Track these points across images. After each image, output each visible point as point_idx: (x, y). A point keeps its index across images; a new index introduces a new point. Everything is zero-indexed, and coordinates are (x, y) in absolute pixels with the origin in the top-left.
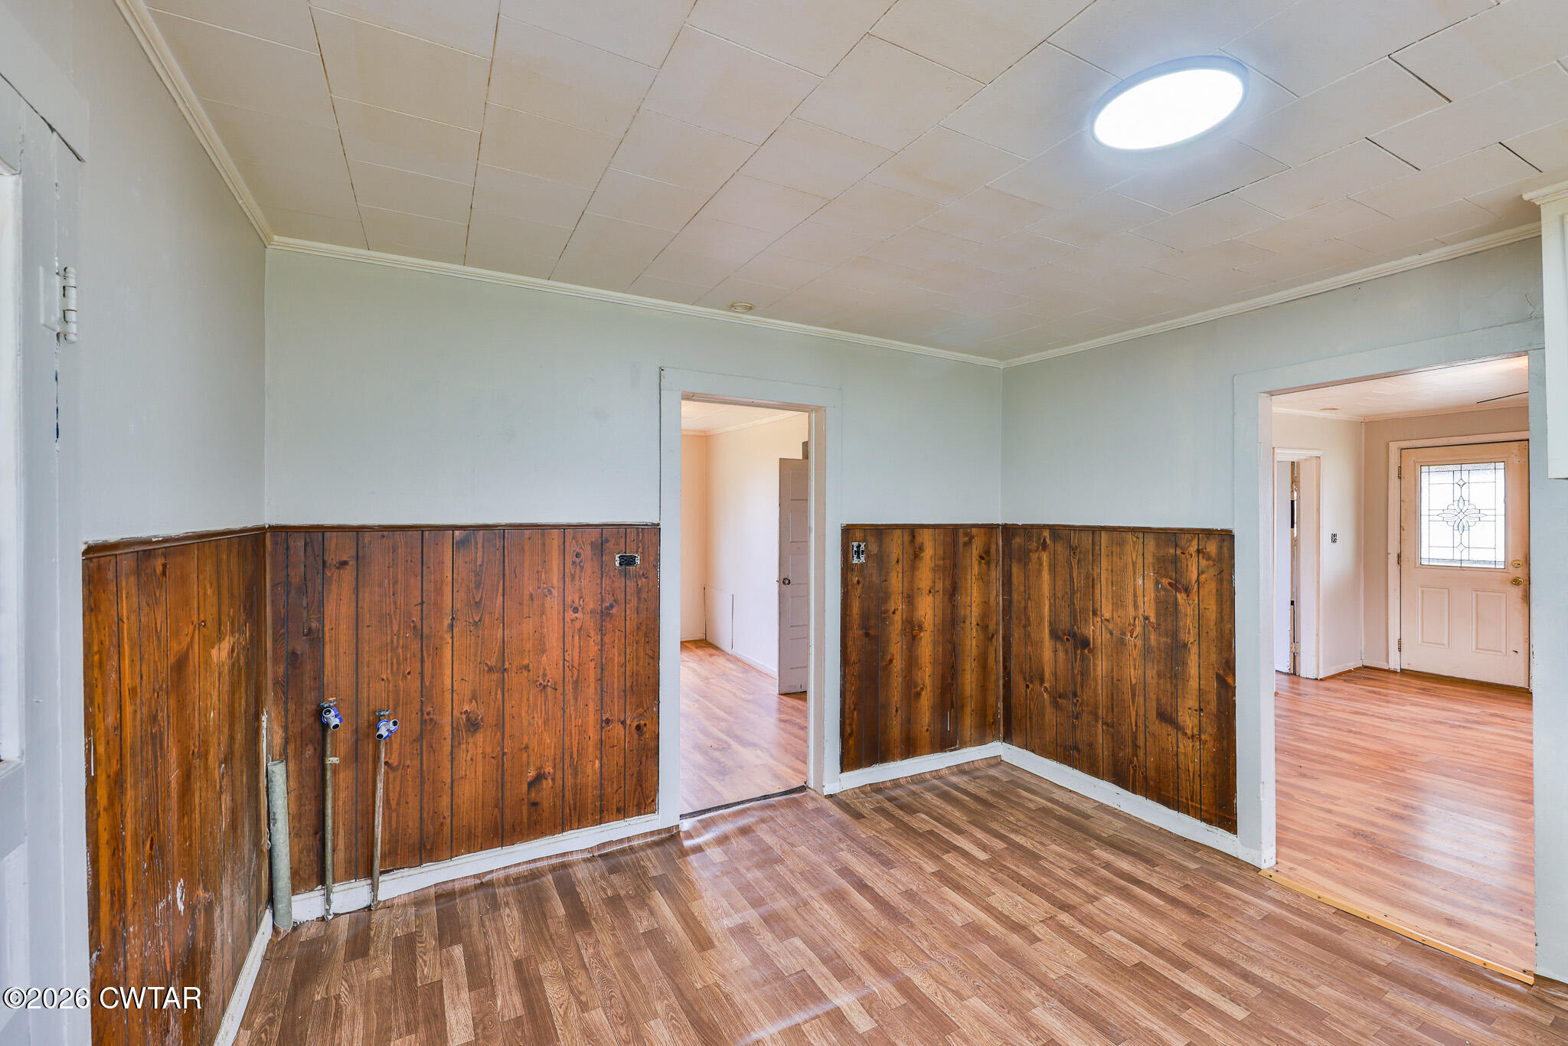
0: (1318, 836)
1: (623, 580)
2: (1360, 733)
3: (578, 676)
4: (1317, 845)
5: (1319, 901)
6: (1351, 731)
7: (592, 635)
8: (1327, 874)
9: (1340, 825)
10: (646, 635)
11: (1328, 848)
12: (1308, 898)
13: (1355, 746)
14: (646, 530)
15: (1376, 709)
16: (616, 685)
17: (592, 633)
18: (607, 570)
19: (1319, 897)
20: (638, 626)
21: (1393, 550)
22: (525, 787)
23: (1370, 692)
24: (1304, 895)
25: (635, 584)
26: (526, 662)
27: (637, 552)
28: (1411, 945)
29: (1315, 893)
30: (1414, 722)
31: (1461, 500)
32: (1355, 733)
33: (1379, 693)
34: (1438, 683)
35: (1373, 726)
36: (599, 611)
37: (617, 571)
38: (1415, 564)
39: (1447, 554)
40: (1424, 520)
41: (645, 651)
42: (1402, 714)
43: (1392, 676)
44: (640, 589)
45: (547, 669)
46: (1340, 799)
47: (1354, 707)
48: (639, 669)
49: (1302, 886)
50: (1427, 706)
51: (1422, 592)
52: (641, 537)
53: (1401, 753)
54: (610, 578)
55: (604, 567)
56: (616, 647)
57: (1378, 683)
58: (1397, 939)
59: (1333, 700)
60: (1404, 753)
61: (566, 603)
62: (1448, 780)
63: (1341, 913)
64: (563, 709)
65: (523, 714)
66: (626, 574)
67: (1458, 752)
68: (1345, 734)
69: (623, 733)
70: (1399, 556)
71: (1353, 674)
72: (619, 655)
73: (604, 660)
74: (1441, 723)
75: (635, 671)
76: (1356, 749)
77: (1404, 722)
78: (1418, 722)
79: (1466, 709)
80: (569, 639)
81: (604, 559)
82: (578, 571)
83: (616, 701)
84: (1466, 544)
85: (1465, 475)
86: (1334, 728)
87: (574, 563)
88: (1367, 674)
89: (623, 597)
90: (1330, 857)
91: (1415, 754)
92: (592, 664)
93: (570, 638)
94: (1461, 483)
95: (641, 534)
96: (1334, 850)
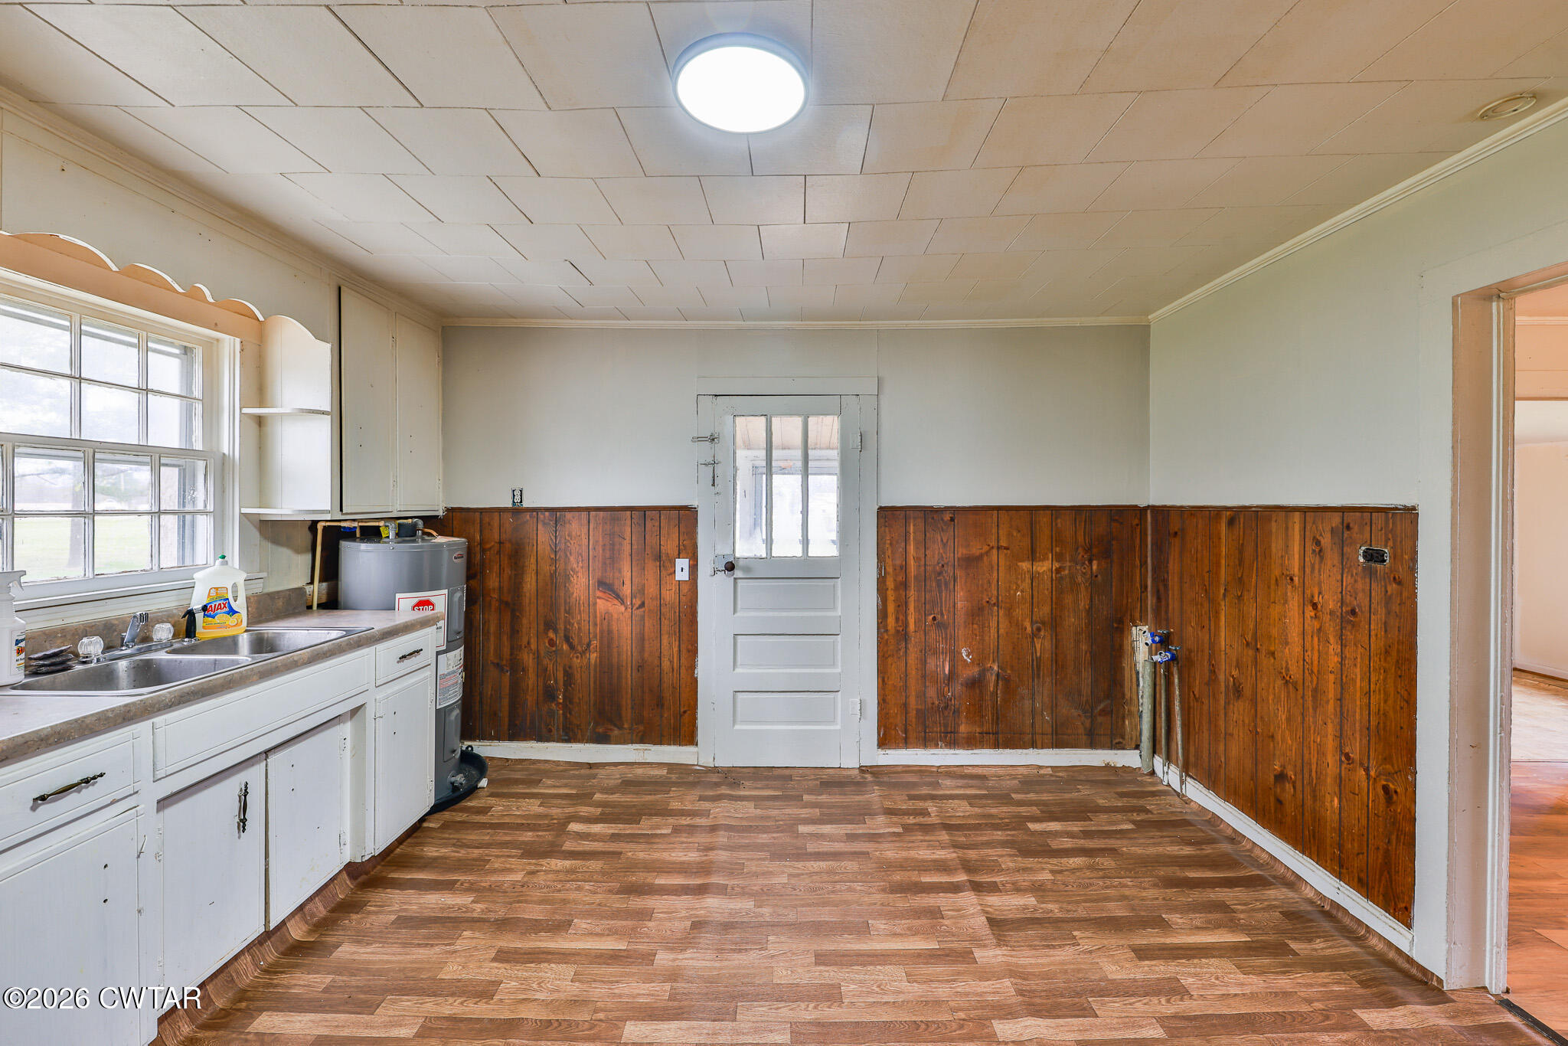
1: (1368, 580)
3: (1318, 683)
7: (1331, 642)
10: (1398, 664)
14: (1398, 516)
16: (1358, 717)
17: (1332, 640)
18: (1348, 565)
20: (1386, 649)
22: (1272, 779)
25: (1383, 589)
26: (1272, 649)
27: (1386, 547)
36: (1339, 614)
37: (1360, 568)
41: (1396, 687)
44: (1390, 597)
45: (1290, 663)
48: (1387, 708)
52: (1391, 526)
54: (1352, 576)
55: (1345, 560)
56: (1358, 666)
61: (1306, 596)
64: (1303, 714)
65: (1270, 701)
66: (1371, 573)
69: (1366, 784)
72: (1362, 679)
73: (1344, 678)
75: (1382, 709)
80: (1308, 638)
81: (1345, 551)
82: (1317, 562)
83: (1358, 735)
87: (1314, 551)
89: (1367, 604)
92: (1332, 677)
93: (1310, 637)
95: (1391, 521)
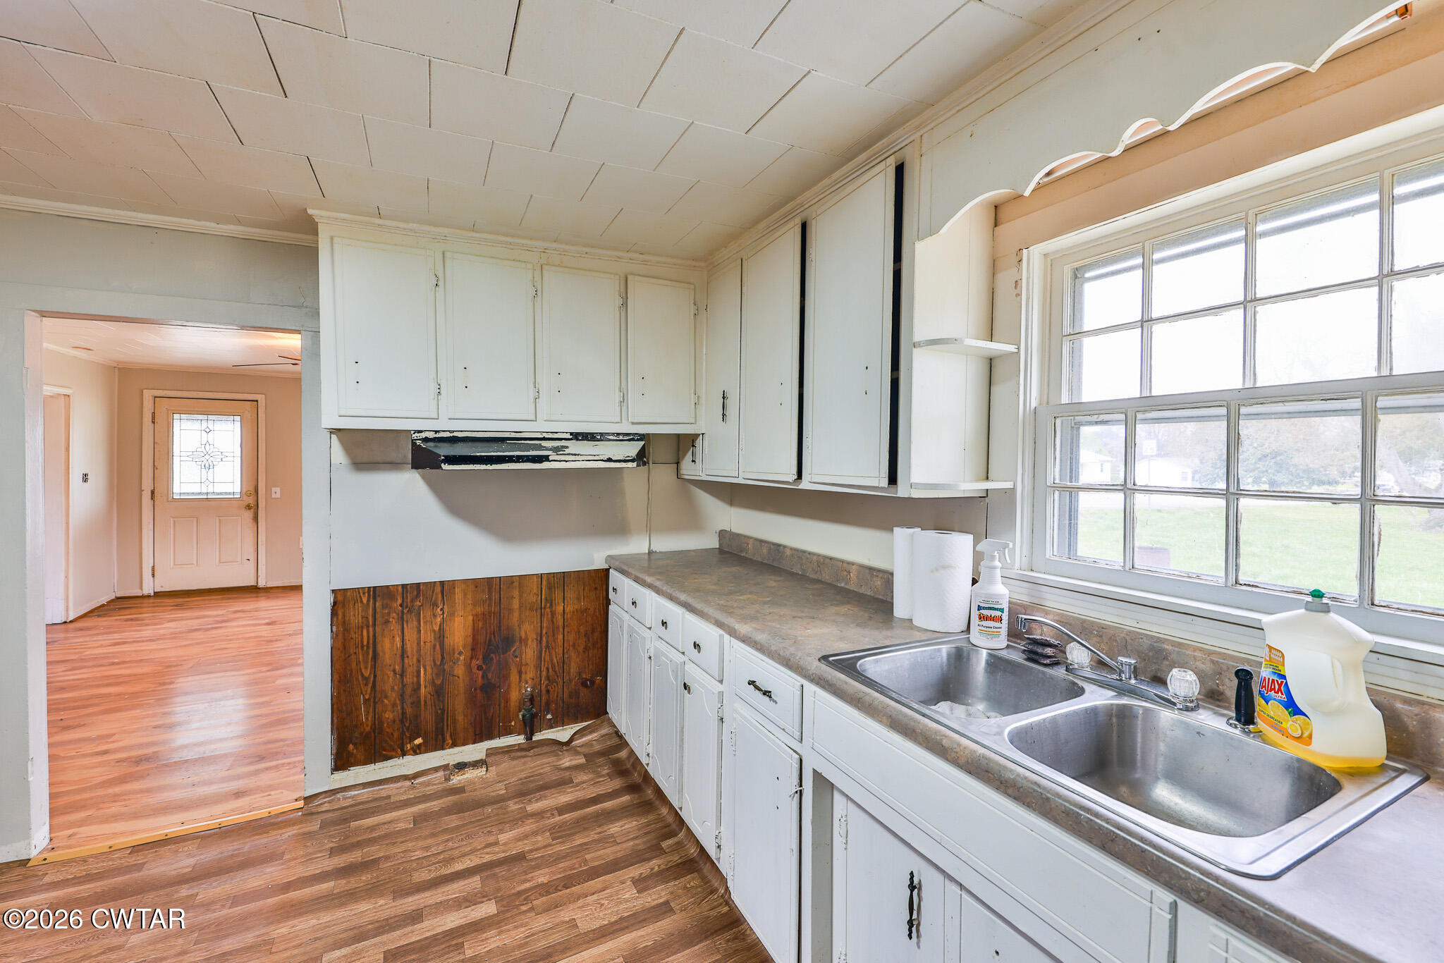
0: (96, 785)
2: (124, 662)
4: (97, 794)
5: (112, 851)
6: (113, 664)
8: (116, 818)
9: (119, 761)
11: (111, 791)
12: (95, 856)
13: (122, 676)
15: (137, 635)
19: (110, 847)
21: (147, 486)
23: (127, 620)
24: (91, 856)
28: (210, 836)
29: (102, 846)
30: (174, 636)
31: (207, 444)
32: (118, 664)
33: (137, 619)
34: (189, 597)
35: (135, 651)
38: (168, 499)
39: (196, 488)
40: (176, 460)
42: (162, 632)
43: (146, 601)
46: (114, 734)
47: (114, 639)
49: (88, 847)
50: (182, 619)
51: (174, 522)
53: (167, 667)
57: (133, 611)
58: (197, 838)
59: (88, 639)
60: (170, 666)
62: (212, 675)
63: (136, 849)
67: (216, 650)
68: (108, 668)
70: (153, 492)
71: (106, 607)
74: (196, 630)
76: (121, 680)
77: (165, 639)
78: (177, 635)
79: (215, 613)
84: (211, 480)
85: (210, 423)
86: (95, 666)
88: (121, 605)
90: (115, 798)
91: (180, 663)
94: (208, 430)
96: (117, 789)
